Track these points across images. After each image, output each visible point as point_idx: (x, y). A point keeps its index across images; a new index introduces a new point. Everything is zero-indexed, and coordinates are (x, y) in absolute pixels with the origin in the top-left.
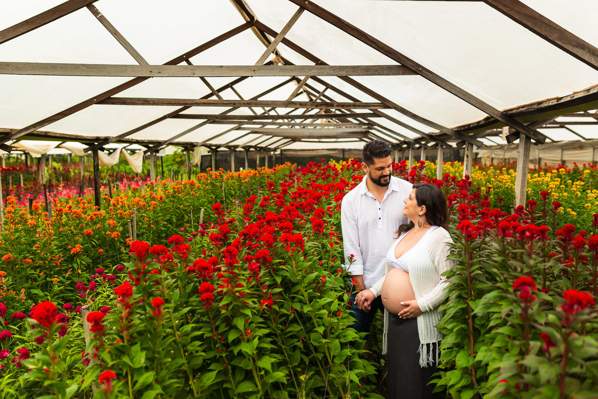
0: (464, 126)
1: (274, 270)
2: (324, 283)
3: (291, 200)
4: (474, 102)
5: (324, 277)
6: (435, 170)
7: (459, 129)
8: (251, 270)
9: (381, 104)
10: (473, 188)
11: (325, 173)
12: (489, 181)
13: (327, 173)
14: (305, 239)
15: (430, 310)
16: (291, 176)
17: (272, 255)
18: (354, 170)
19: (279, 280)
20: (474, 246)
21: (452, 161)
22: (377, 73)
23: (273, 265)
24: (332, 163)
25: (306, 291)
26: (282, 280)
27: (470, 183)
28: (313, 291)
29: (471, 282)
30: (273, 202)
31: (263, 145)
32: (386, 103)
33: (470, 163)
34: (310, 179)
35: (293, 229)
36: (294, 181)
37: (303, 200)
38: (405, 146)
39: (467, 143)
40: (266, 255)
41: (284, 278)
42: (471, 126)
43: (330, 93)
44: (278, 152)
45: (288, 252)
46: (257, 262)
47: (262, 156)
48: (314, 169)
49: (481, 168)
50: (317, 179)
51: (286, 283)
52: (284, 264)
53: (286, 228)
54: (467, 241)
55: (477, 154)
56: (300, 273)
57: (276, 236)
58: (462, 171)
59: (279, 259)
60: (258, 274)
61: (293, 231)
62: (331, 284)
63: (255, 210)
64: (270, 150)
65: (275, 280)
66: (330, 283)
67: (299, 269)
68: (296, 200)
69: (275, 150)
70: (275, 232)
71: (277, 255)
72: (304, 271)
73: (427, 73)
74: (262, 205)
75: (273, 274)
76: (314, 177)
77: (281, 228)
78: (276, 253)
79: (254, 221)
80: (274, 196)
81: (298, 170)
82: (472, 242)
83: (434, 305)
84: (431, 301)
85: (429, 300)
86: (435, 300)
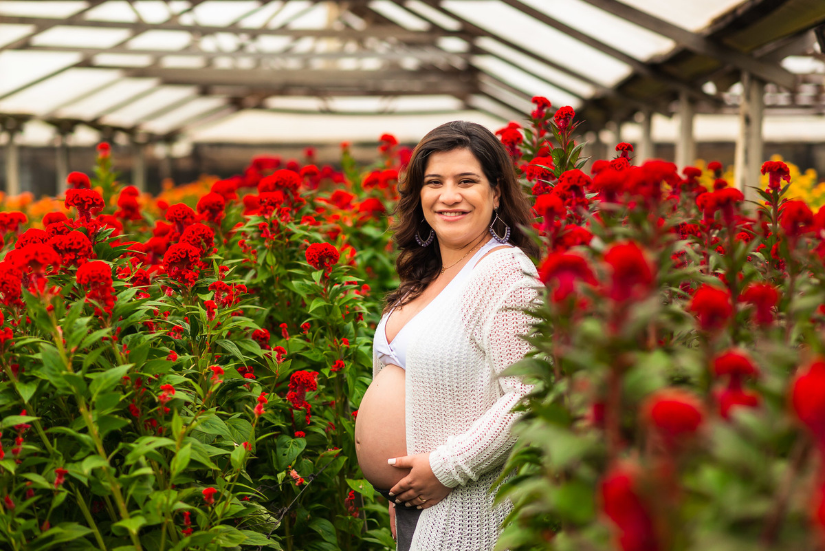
15: (470, 482)
19: (26, 393)
26: (38, 394)
83: (477, 466)
84: (467, 454)
85: (460, 452)
86: (477, 453)
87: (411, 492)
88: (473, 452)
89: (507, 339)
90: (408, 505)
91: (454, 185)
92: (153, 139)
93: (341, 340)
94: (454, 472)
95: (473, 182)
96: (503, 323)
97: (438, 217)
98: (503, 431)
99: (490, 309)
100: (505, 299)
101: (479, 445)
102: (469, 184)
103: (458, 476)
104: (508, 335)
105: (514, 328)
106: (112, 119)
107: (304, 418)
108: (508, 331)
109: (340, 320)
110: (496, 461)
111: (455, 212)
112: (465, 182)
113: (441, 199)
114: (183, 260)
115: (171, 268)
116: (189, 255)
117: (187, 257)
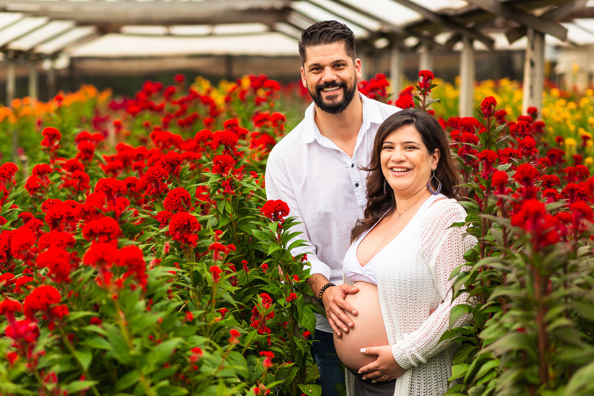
1: (73, 337)
2: (197, 366)
3: (102, 175)
5: (197, 350)
6: (456, 101)
8: (15, 336)
10: (547, 141)
11: (183, 112)
12: (583, 124)
13: (190, 112)
14: (150, 259)
16: (98, 121)
17: (66, 301)
18: (258, 102)
19: (85, 360)
20: (553, 262)
21: (496, 80)
23: (70, 323)
24: (202, 87)
25: (152, 385)
26: (94, 361)
27: (540, 127)
28: (171, 383)
29: (547, 346)
30: (59, 180)
31: (23, 45)
33: (539, 82)
34: (147, 125)
35: (121, 235)
36: (106, 134)
37: (134, 174)
38: (381, 43)
39: (530, 31)
40: (50, 299)
41: (98, 356)
44: (62, 63)
45: (105, 291)
46: (30, 318)
47: (22, 72)
48: (158, 101)
49: (564, 96)
50: (166, 124)
51: (104, 370)
52: (97, 322)
53: (101, 234)
54: (536, 250)
55: (553, 64)
56: (137, 342)
57: (76, 254)
58: (520, 101)
59: (85, 310)
60: (32, 348)
61: (120, 240)
62: (214, 367)
63: (15, 198)
64: (41, 57)
65: (74, 361)
66: (214, 365)
67: (135, 330)
68: (115, 174)
69: (54, 56)
70: (72, 243)
71: (79, 299)
72: (146, 335)
74: (32, 188)
75: (71, 347)
76: (157, 121)
77: (90, 234)
78: (78, 295)
79: (12, 225)
80: (62, 165)
81: (114, 107)
82: (547, 253)
83: (426, 353)
84: (418, 346)
85: (413, 344)
86: (425, 344)
87: (377, 373)
88: (422, 344)
89: (451, 260)
90: (374, 382)
91: (402, 149)
93: (292, 275)
94: (410, 359)
95: (414, 148)
96: (449, 249)
97: (390, 172)
98: (443, 328)
99: (440, 239)
100: (451, 232)
101: (426, 339)
102: (411, 149)
103: (413, 361)
104: (452, 258)
105: (456, 253)
107: (267, 341)
108: (452, 254)
109: (292, 261)
110: (438, 349)
111: (401, 168)
112: (409, 148)
113: (392, 158)
114: (185, 226)
115: (176, 232)
116: (191, 222)
117: (189, 224)
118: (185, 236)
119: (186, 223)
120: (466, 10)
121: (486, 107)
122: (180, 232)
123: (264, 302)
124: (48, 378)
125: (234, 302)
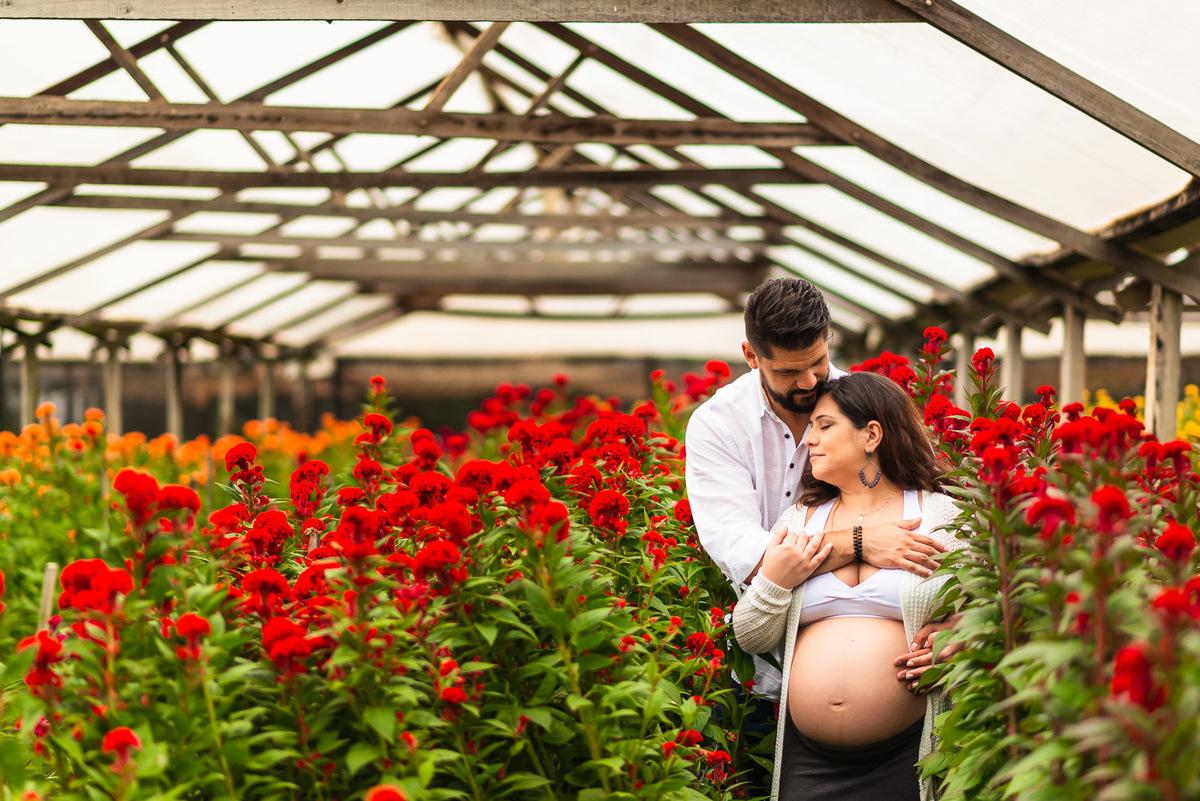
0: (1131, 219)
1: (470, 608)
4: (1124, 124)
7: (1119, 231)
9: (807, 129)
22: (774, 15)
32: (826, 126)
40: (448, 556)
42: (1153, 216)
43: (594, 79)
44: (321, 368)
46: (422, 579)
65: (473, 636)
73: (953, 17)
75: (469, 619)
92: (287, 354)
106: (240, 328)
114: (612, 507)
115: (599, 515)
116: (620, 503)
117: (617, 505)
118: (611, 521)
119: (613, 504)
120: (1057, 256)
121: (979, 361)
122: (605, 517)
123: (713, 620)
124: (440, 651)
125: (670, 617)
